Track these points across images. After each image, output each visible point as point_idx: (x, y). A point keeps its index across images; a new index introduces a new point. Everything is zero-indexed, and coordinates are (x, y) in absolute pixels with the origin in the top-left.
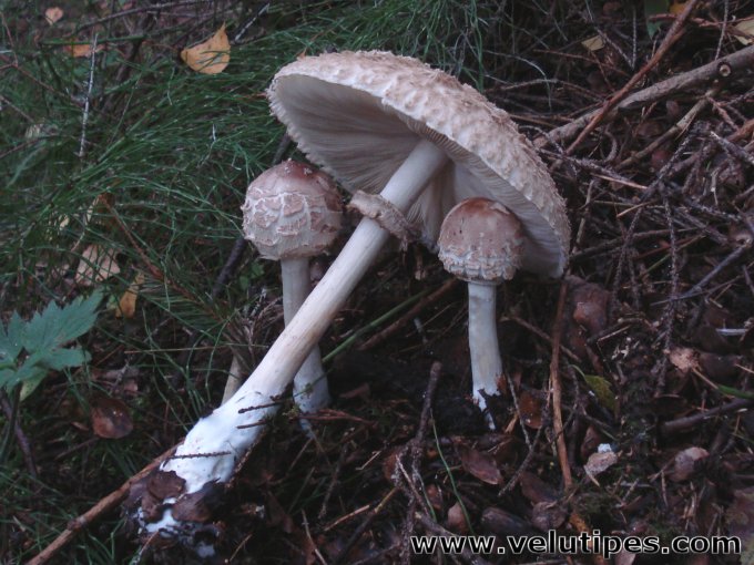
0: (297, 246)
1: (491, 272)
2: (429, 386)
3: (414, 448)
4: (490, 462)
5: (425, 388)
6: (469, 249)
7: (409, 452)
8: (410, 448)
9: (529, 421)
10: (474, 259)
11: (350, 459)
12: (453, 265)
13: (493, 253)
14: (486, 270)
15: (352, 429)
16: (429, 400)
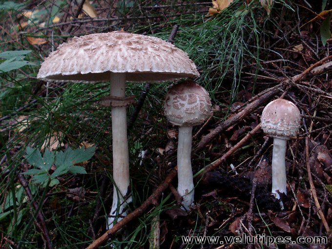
0: (192, 119)
1: (289, 132)
2: (253, 188)
3: (248, 217)
4: (285, 223)
5: (251, 189)
6: (280, 121)
7: (246, 218)
8: (246, 216)
9: (303, 205)
10: (282, 126)
11: (211, 225)
12: (270, 129)
13: (291, 123)
14: (286, 131)
15: (209, 211)
16: (253, 195)
